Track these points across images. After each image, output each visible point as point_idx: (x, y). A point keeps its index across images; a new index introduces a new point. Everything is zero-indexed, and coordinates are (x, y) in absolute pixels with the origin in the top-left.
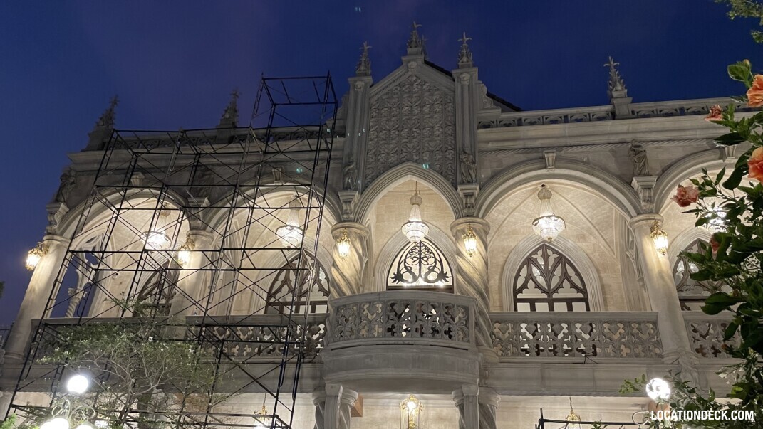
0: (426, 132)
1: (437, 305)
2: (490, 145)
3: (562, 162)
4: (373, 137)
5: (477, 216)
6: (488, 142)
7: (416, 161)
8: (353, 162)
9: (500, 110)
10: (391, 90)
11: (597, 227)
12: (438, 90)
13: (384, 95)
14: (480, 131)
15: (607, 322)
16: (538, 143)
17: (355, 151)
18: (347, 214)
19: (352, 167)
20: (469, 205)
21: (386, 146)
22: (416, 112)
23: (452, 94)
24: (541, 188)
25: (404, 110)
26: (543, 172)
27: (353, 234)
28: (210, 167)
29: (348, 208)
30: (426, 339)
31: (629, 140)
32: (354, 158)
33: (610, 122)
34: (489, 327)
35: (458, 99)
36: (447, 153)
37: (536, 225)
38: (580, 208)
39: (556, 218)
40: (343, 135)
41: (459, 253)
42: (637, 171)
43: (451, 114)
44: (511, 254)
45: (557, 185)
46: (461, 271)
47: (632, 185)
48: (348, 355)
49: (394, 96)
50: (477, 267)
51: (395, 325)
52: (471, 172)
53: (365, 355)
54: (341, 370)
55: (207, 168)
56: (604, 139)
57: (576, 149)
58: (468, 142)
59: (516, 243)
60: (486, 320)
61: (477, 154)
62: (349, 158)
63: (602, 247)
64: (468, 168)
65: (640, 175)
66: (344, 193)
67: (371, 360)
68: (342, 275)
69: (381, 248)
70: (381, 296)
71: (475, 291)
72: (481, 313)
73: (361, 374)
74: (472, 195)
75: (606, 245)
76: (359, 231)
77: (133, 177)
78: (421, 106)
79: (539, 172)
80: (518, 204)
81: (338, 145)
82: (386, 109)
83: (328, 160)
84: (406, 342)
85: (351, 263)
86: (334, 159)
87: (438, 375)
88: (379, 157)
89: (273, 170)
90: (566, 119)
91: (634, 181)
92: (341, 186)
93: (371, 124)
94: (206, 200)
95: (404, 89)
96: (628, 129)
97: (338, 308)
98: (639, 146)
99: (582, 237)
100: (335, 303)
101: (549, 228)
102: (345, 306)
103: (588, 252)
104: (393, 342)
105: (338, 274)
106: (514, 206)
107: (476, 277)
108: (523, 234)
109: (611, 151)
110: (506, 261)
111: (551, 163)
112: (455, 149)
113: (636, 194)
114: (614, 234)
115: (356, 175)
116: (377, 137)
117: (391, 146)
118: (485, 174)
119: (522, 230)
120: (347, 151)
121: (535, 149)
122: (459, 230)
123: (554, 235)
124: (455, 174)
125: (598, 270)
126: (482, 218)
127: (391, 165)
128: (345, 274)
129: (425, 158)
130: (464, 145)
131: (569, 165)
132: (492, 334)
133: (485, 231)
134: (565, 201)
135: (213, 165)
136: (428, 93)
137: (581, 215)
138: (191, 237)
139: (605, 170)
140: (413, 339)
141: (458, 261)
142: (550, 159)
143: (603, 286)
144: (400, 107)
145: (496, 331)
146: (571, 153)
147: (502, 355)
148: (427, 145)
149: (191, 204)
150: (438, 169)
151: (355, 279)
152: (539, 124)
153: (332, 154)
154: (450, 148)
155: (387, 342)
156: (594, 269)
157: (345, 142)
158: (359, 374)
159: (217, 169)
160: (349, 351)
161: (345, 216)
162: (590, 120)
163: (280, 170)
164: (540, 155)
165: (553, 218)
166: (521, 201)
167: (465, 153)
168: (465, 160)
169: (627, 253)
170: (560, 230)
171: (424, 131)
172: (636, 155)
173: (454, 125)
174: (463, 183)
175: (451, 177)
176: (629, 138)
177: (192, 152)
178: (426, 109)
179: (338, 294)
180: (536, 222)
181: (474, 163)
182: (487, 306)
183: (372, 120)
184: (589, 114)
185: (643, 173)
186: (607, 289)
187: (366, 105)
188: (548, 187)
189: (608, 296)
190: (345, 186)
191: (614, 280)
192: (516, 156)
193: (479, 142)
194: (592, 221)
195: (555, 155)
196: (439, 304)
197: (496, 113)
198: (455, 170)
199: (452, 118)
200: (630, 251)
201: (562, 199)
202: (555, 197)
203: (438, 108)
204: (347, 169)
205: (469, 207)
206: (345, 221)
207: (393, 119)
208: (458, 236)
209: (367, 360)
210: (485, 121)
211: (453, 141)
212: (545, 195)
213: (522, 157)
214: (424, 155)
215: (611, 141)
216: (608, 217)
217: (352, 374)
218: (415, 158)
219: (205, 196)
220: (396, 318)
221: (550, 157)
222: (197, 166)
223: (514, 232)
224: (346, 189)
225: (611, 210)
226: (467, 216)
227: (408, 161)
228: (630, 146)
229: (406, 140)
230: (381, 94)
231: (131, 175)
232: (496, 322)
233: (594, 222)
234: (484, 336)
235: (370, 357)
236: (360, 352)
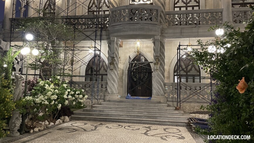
30: (143, 21)
34: (165, 16)
48: (117, 28)
51: (133, 17)
53: (123, 27)
54: (115, 32)
60: (164, 14)
70: (128, 7)
72: (162, 11)
73: (122, 34)
84: (137, 23)
87: (147, 33)
97: (113, 12)
100: (112, 10)
102: (115, 11)
104: (132, 23)
132: (166, 19)
140: (139, 22)
147: (168, 26)
151: (118, 1)
155: (130, 23)
158: (121, 34)
160: (117, 26)
179: (113, 7)
182: (164, 9)
196: (148, 9)
209: (123, 29)
217: (119, 34)
220: (133, 15)
232: (167, 15)
234: (162, 19)
235: (125, 28)
236: (121, 27)
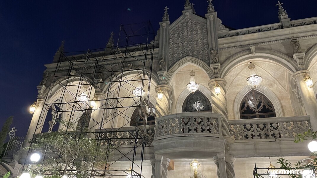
0: (195, 43)
1: (203, 118)
2: (224, 45)
3: (258, 50)
4: (171, 47)
5: (220, 78)
6: (223, 44)
7: (191, 56)
8: (162, 58)
9: (228, 30)
10: (178, 26)
11: (278, 80)
12: (199, 24)
13: (175, 28)
14: (219, 40)
15: (285, 122)
16: (247, 43)
17: (163, 53)
18: (161, 81)
19: (162, 60)
20: (216, 73)
21: (177, 50)
22: (190, 34)
23: (206, 25)
24: (250, 64)
25: (184, 34)
26: (250, 55)
27: (164, 89)
28: (102, 66)
29: (162, 78)
30: (199, 134)
31: (290, 37)
32: (163, 56)
33: (281, 30)
34: (228, 127)
35: (209, 27)
36: (205, 51)
37: (248, 80)
38: (269, 71)
39: (258, 77)
40: (158, 47)
41: (213, 95)
42: (295, 51)
43: (206, 34)
44: (238, 94)
45: (257, 62)
46: (214, 103)
47: (293, 57)
48: (164, 142)
49: (180, 29)
50: (221, 100)
51: (184, 128)
52: (216, 58)
53: (171, 142)
54: (161, 149)
55: (101, 66)
56: (278, 38)
57: (265, 44)
58: (214, 45)
59: (240, 90)
60: (227, 124)
61: (218, 50)
62: (161, 57)
63: (281, 89)
64: (215, 56)
65: (297, 52)
66: (160, 72)
67: (174, 144)
68: (160, 107)
69: (178, 96)
70: (178, 115)
71: (221, 111)
72: (224, 121)
73: (170, 150)
74: (217, 68)
75: (282, 87)
76: (167, 88)
77: (71, 72)
78: (192, 32)
79: (248, 56)
80: (239, 72)
81: (156, 52)
82: (176, 34)
83: (152, 59)
84: (190, 135)
85: (164, 102)
86: (155, 58)
87: (205, 149)
88: (174, 55)
89: (129, 65)
90: (259, 31)
91: (294, 55)
92: (158, 69)
93: (170, 41)
94: (101, 80)
95: (184, 25)
96: (290, 33)
97: (159, 122)
98: (295, 39)
99: (271, 85)
100: (157, 120)
101: (255, 82)
102: (162, 121)
103: (274, 91)
104: (184, 135)
105: (158, 107)
106: (237, 73)
107: (221, 105)
108: (243, 85)
109: (282, 43)
110: (235, 98)
111: (253, 51)
112: (208, 49)
113: (296, 61)
114: (286, 82)
115: (164, 64)
116: (173, 47)
117: (179, 50)
118: (223, 58)
119: (242, 84)
120: (160, 54)
121: (246, 45)
122: (212, 85)
123: (257, 85)
124: (209, 60)
125: (279, 100)
126: (223, 78)
127: (180, 58)
128: (161, 107)
129: (195, 54)
130: (212, 46)
131: (262, 51)
132: (230, 130)
133: (224, 84)
134: (262, 69)
135: (104, 65)
136: (195, 26)
137: (269, 75)
138: (96, 96)
139: (280, 52)
140: (193, 134)
141: (212, 98)
142: (253, 49)
143: (282, 107)
144: (182, 33)
145: (232, 129)
146: (263, 46)
147: (235, 139)
148: (195, 48)
149: (95, 82)
150: (201, 58)
151: (166, 109)
152: (247, 34)
153: (154, 56)
154: (206, 48)
155: (181, 136)
156: (277, 99)
157: (159, 50)
158: (169, 150)
159: (106, 66)
160: (165, 140)
161: (160, 82)
162: (271, 30)
163: (132, 64)
164: (248, 48)
165: (256, 77)
166: (241, 71)
167: (213, 50)
168: (213, 53)
169: (293, 90)
170: (260, 82)
171: (194, 42)
172: (294, 43)
173: (207, 38)
174: (212, 63)
175: (207, 61)
176: (290, 36)
177: (94, 60)
178: (194, 33)
179: (159, 116)
180: (248, 79)
181: (217, 54)
182: (227, 117)
183: (170, 40)
184: (270, 27)
185: (298, 51)
186: (284, 108)
187: (168, 33)
188: (253, 63)
189: (285, 111)
190: (160, 69)
191: (288, 103)
192: (236, 49)
193: (219, 45)
194: (275, 77)
195: (255, 47)
196: (204, 117)
197: (226, 31)
198: (209, 58)
199: (206, 35)
200: (294, 89)
201: (260, 68)
202: (257, 67)
203: (199, 31)
204: (160, 61)
205: (216, 74)
206: (160, 84)
207: (180, 38)
208: (212, 87)
209: (172, 144)
210: (221, 35)
211: (207, 46)
212: (251, 66)
213: (239, 50)
214: (194, 53)
215: (282, 39)
216: (282, 74)
217: (166, 151)
218: (190, 54)
219: (101, 78)
221: (253, 48)
222: (97, 66)
223: (239, 85)
224: (160, 70)
225: (284, 71)
226: (216, 78)
227: (187, 56)
228: (291, 40)
229: (186, 47)
230: (174, 28)
231: (70, 72)
232: (231, 125)
233: (276, 77)
234: (226, 131)
235: (174, 143)
236: (169, 141)
